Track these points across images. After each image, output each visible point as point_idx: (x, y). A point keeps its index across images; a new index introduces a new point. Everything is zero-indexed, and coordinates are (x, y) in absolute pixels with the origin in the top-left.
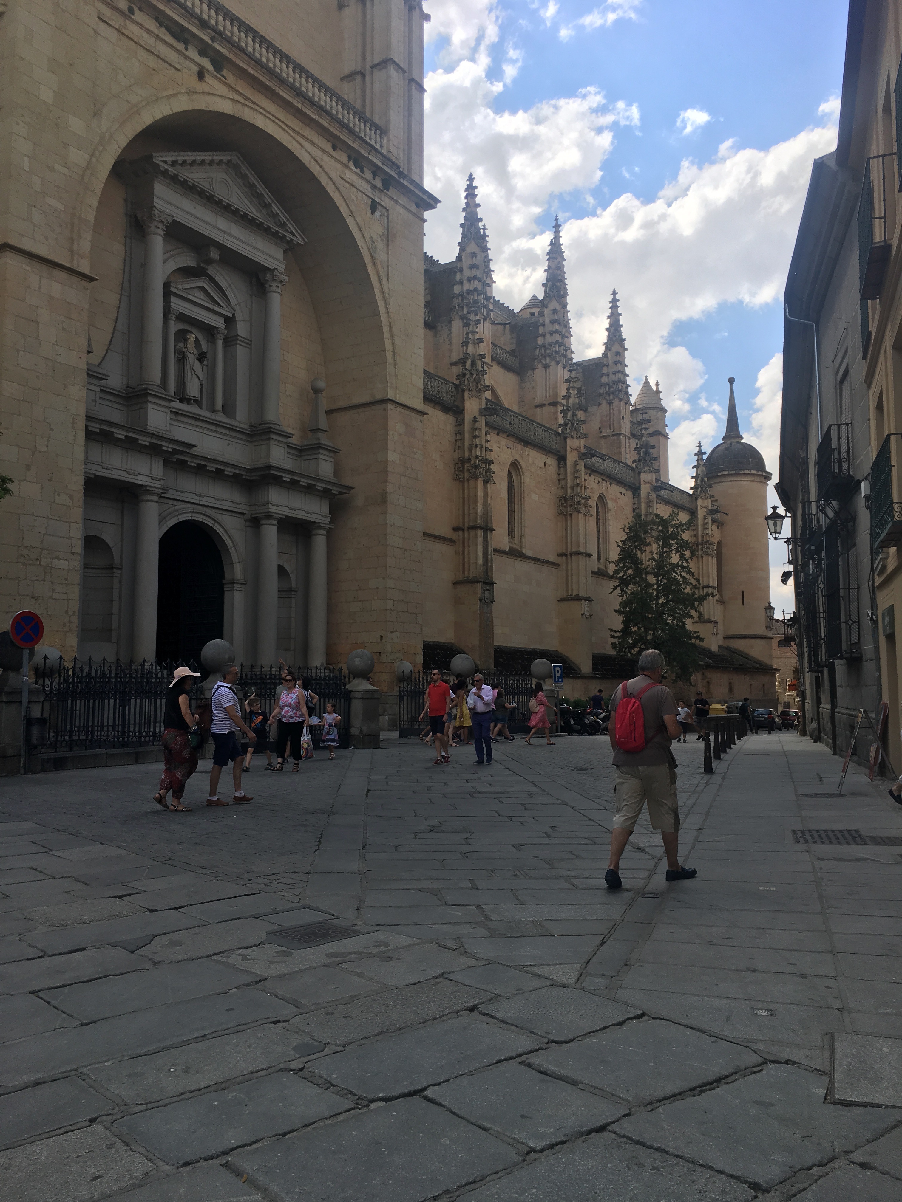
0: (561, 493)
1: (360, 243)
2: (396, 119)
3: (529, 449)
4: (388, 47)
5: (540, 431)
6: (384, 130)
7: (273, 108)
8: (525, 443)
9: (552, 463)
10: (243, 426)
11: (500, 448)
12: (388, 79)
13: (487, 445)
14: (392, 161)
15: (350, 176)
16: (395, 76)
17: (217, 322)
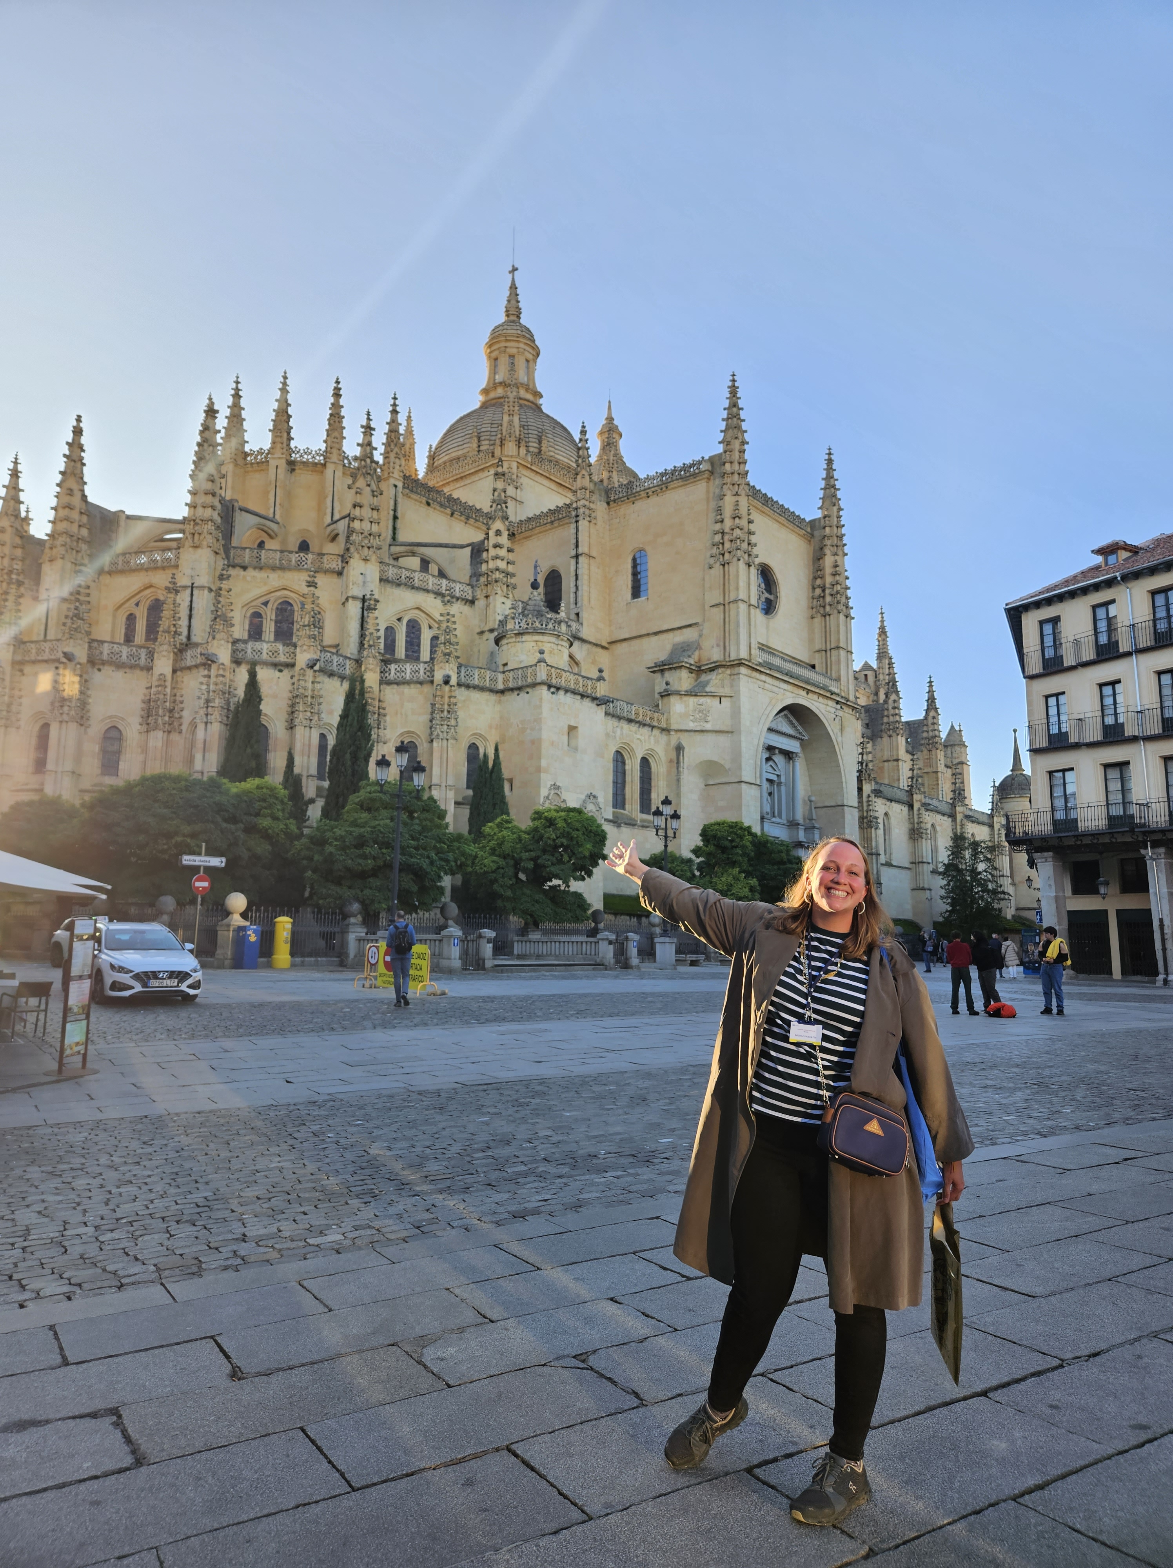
0: (911, 826)
1: (833, 736)
2: (843, 673)
3: (893, 804)
4: (838, 640)
5: (898, 791)
6: (838, 680)
7: (804, 693)
8: (891, 801)
9: (905, 809)
10: (785, 822)
11: (880, 807)
12: (839, 655)
13: (876, 809)
14: (843, 694)
15: (829, 708)
16: (842, 653)
17: (774, 778)
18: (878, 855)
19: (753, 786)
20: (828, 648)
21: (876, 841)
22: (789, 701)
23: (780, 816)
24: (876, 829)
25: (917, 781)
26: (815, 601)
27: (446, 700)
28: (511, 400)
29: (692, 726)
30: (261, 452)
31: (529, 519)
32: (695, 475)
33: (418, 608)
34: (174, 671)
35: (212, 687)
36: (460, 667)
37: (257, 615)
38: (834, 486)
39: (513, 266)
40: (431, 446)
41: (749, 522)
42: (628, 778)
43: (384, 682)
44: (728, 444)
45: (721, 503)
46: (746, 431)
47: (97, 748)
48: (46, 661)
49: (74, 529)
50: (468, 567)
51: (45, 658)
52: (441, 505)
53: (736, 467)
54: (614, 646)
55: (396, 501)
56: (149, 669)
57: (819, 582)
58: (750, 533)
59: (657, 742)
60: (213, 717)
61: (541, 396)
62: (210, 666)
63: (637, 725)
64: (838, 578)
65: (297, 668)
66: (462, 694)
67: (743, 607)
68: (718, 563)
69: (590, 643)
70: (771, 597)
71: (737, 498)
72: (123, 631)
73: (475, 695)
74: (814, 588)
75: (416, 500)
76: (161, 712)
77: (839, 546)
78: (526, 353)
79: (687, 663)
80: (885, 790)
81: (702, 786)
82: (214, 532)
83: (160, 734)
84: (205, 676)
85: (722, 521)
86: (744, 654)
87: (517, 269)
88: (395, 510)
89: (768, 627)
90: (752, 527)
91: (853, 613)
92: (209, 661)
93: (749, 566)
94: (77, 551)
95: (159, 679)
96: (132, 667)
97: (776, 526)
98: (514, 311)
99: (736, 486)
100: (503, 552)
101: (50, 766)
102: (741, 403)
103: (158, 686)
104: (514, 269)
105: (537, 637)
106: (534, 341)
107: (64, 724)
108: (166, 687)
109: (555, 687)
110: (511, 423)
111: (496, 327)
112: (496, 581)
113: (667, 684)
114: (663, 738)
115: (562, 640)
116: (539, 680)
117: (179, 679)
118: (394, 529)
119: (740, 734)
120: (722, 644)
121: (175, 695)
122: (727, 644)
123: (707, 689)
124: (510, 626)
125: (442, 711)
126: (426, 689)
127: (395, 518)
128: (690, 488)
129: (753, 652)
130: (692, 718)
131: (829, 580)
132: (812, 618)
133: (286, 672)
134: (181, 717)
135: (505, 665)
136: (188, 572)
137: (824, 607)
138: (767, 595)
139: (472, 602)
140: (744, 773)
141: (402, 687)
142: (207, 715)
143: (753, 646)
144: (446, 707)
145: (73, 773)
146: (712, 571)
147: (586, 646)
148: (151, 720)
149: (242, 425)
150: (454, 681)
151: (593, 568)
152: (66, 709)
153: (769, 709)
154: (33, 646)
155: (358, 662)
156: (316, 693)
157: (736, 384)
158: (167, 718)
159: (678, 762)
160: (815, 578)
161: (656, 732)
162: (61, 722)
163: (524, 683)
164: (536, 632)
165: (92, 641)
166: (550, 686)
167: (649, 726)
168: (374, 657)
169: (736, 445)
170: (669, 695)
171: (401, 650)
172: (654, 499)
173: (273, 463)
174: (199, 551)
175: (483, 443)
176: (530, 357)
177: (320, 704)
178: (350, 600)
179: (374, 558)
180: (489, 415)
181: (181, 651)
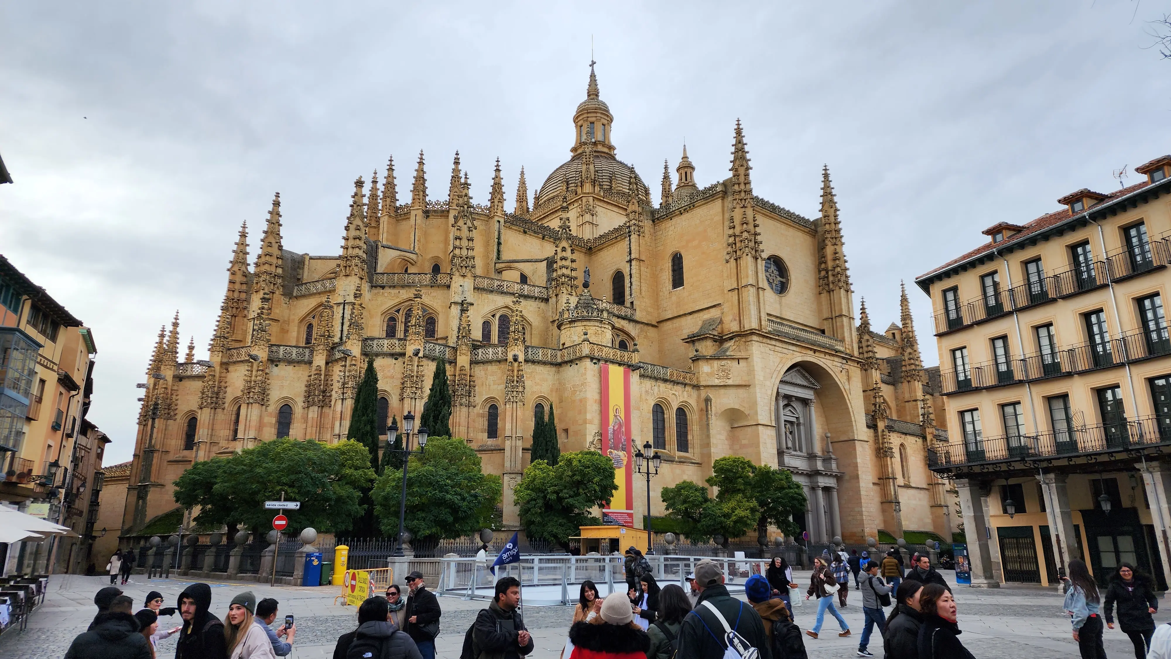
0: (926, 454)
1: (841, 385)
2: (847, 335)
3: (908, 437)
4: (841, 310)
5: (912, 426)
6: (842, 341)
7: (811, 353)
8: (906, 434)
9: (920, 441)
10: (806, 455)
11: (895, 440)
12: (842, 321)
13: (890, 441)
14: (848, 351)
15: (835, 363)
16: (845, 319)
17: (794, 420)
18: (894, 479)
19: (769, 428)
20: (834, 316)
21: (892, 468)
22: (799, 359)
23: (801, 450)
24: (891, 458)
25: (928, 417)
26: (821, 280)
27: (516, 373)
28: (588, 154)
29: (717, 382)
30: (407, 206)
31: (601, 237)
32: (713, 195)
33: (506, 307)
34: (327, 363)
35: (347, 374)
36: (527, 347)
37: (392, 319)
38: (830, 193)
39: (592, 61)
40: (536, 191)
41: (755, 226)
42: (667, 425)
43: (474, 362)
44: (736, 170)
45: (733, 214)
46: (749, 160)
47: (274, 420)
48: (242, 361)
49: (273, 269)
50: (545, 275)
51: (243, 359)
52: (535, 232)
53: (742, 187)
54: (662, 324)
55: (499, 232)
56: (310, 363)
57: (823, 266)
58: (756, 234)
59: (690, 396)
60: (347, 395)
61: (614, 149)
62: (346, 358)
63: (672, 384)
64: (838, 262)
65: (407, 356)
66: (528, 369)
67: (752, 291)
68: (733, 258)
69: (642, 323)
70: (784, 280)
71: (743, 210)
72: (305, 336)
73: (540, 368)
74: (820, 272)
75: (516, 230)
76: (317, 393)
77: (837, 238)
78: (602, 120)
79: (711, 334)
80: (896, 426)
81: (728, 428)
82: (360, 264)
83: (316, 408)
84: (342, 366)
85: (734, 228)
86: (755, 325)
87: (595, 63)
88: (499, 238)
89: (780, 303)
90: (758, 230)
91: (852, 288)
92: (346, 355)
93: (757, 259)
94: (274, 284)
95: (316, 370)
96: (299, 362)
97: (783, 226)
98: (593, 92)
99: (743, 201)
100: (567, 263)
101: (240, 435)
102: (745, 140)
103: (315, 374)
104: (593, 63)
105: (585, 323)
106: (608, 111)
107: (250, 406)
108: (321, 375)
109: (596, 359)
110: (588, 170)
111: (581, 104)
112: (563, 284)
113: (697, 351)
114: (694, 393)
115: (605, 324)
116: (584, 355)
117: (330, 369)
118: (499, 251)
119: (755, 387)
120: (738, 318)
121: (327, 380)
122: (742, 318)
123: (728, 353)
124: (566, 316)
125: (513, 382)
126: (503, 366)
127: (499, 244)
128: (710, 205)
129: (763, 323)
130: (716, 376)
131: (830, 264)
132: (820, 294)
133: (400, 359)
134: (331, 396)
135: (564, 344)
136: (342, 293)
137: (828, 285)
138: (779, 279)
139: (546, 300)
140: (760, 417)
141: (486, 365)
142: (343, 393)
143: (762, 318)
144: (515, 378)
145: (255, 439)
146: (728, 265)
147: (639, 326)
148: (310, 399)
149: (394, 189)
150: (521, 358)
151: (642, 268)
152: (251, 394)
153: (780, 366)
154: (235, 351)
155: (455, 349)
156: (420, 373)
157: (741, 127)
158: (321, 397)
159: (707, 411)
160: (820, 263)
161: (688, 388)
162: (248, 404)
163: (574, 357)
164: (584, 319)
165: (272, 345)
166: (592, 359)
167: (682, 383)
168: (466, 345)
169: (742, 171)
170: (698, 359)
171: (495, 338)
172: (686, 216)
173: (413, 213)
174: (349, 278)
175: (571, 185)
176: (605, 122)
177: (422, 381)
178: (453, 305)
179: (469, 275)
180: (574, 166)
181: (333, 348)
